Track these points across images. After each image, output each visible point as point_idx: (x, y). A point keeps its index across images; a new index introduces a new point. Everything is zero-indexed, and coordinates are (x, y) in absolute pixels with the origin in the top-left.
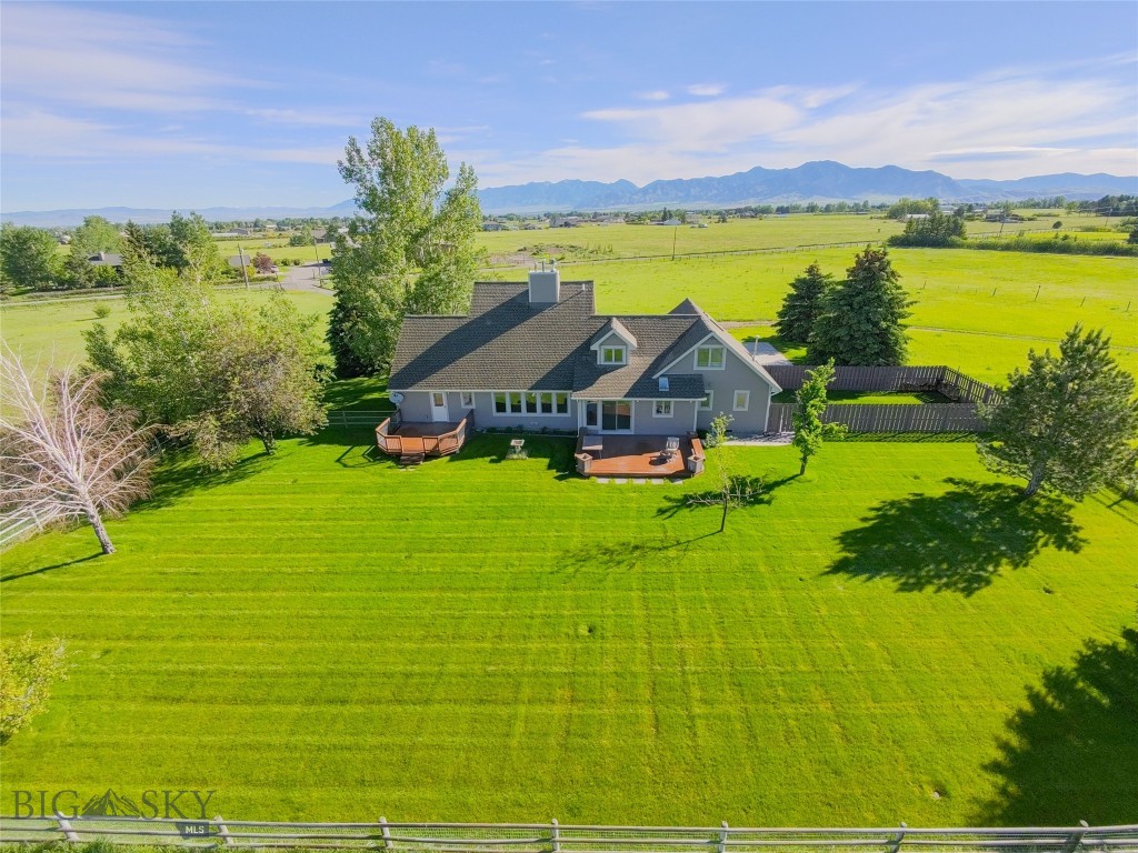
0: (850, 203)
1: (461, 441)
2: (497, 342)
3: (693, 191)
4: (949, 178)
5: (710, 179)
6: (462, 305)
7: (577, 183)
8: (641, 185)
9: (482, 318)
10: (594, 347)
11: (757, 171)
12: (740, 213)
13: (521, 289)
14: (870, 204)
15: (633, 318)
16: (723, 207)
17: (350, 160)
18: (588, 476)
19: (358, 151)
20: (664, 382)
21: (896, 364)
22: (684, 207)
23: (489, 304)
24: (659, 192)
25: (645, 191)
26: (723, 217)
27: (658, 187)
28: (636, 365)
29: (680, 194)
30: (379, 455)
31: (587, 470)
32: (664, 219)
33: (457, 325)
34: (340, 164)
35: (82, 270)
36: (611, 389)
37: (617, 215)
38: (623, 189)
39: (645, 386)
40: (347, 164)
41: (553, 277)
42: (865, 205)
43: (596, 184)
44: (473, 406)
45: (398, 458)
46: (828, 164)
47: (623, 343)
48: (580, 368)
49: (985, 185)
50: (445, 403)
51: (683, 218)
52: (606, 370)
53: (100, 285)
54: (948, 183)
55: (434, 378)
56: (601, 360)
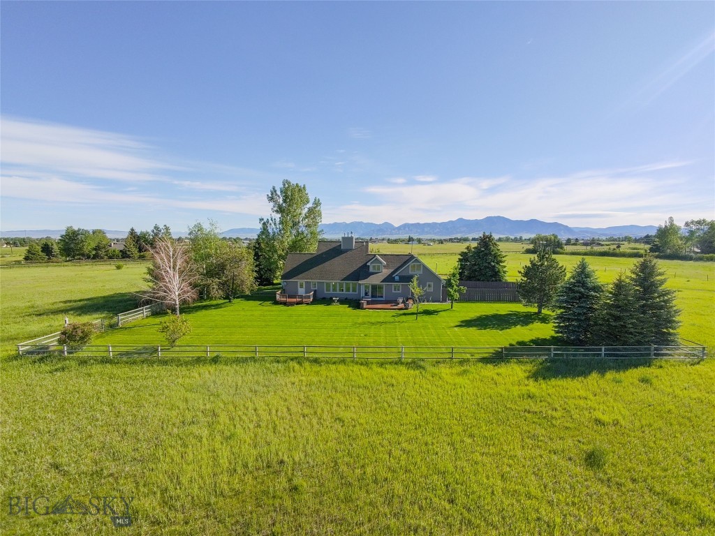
0: (513, 237)
1: (311, 300)
2: (327, 264)
3: (426, 230)
4: (567, 226)
5: (435, 224)
6: (313, 249)
7: (361, 223)
8: (396, 225)
9: (322, 254)
10: (368, 264)
11: (461, 220)
12: (451, 240)
13: (338, 244)
14: (523, 239)
15: (385, 255)
16: (443, 238)
17: (272, 194)
18: (365, 309)
19: (275, 191)
20: (397, 278)
21: (500, 280)
22: (421, 237)
23: (324, 249)
24: (407, 229)
25: (399, 228)
26: (441, 242)
27: (406, 226)
28: (386, 272)
29: (419, 231)
30: (276, 303)
31: (364, 307)
32: (409, 241)
33: (311, 257)
34: (268, 195)
35: (103, 250)
36: (375, 280)
37: (383, 240)
38: (387, 227)
39: (389, 279)
40: (270, 196)
41: (352, 238)
42: (521, 238)
43: (372, 224)
44: (316, 289)
45: (285, 304)
46: (499, 217)
47: (381, 263)
48: (363, 272)
49: (587, 230)
50: (304, 286)
51: (419, 241)
52: (373, 274)
53: (110, 258)
54: (566, 228)
55: (301, 276)
56: (371, 270)
